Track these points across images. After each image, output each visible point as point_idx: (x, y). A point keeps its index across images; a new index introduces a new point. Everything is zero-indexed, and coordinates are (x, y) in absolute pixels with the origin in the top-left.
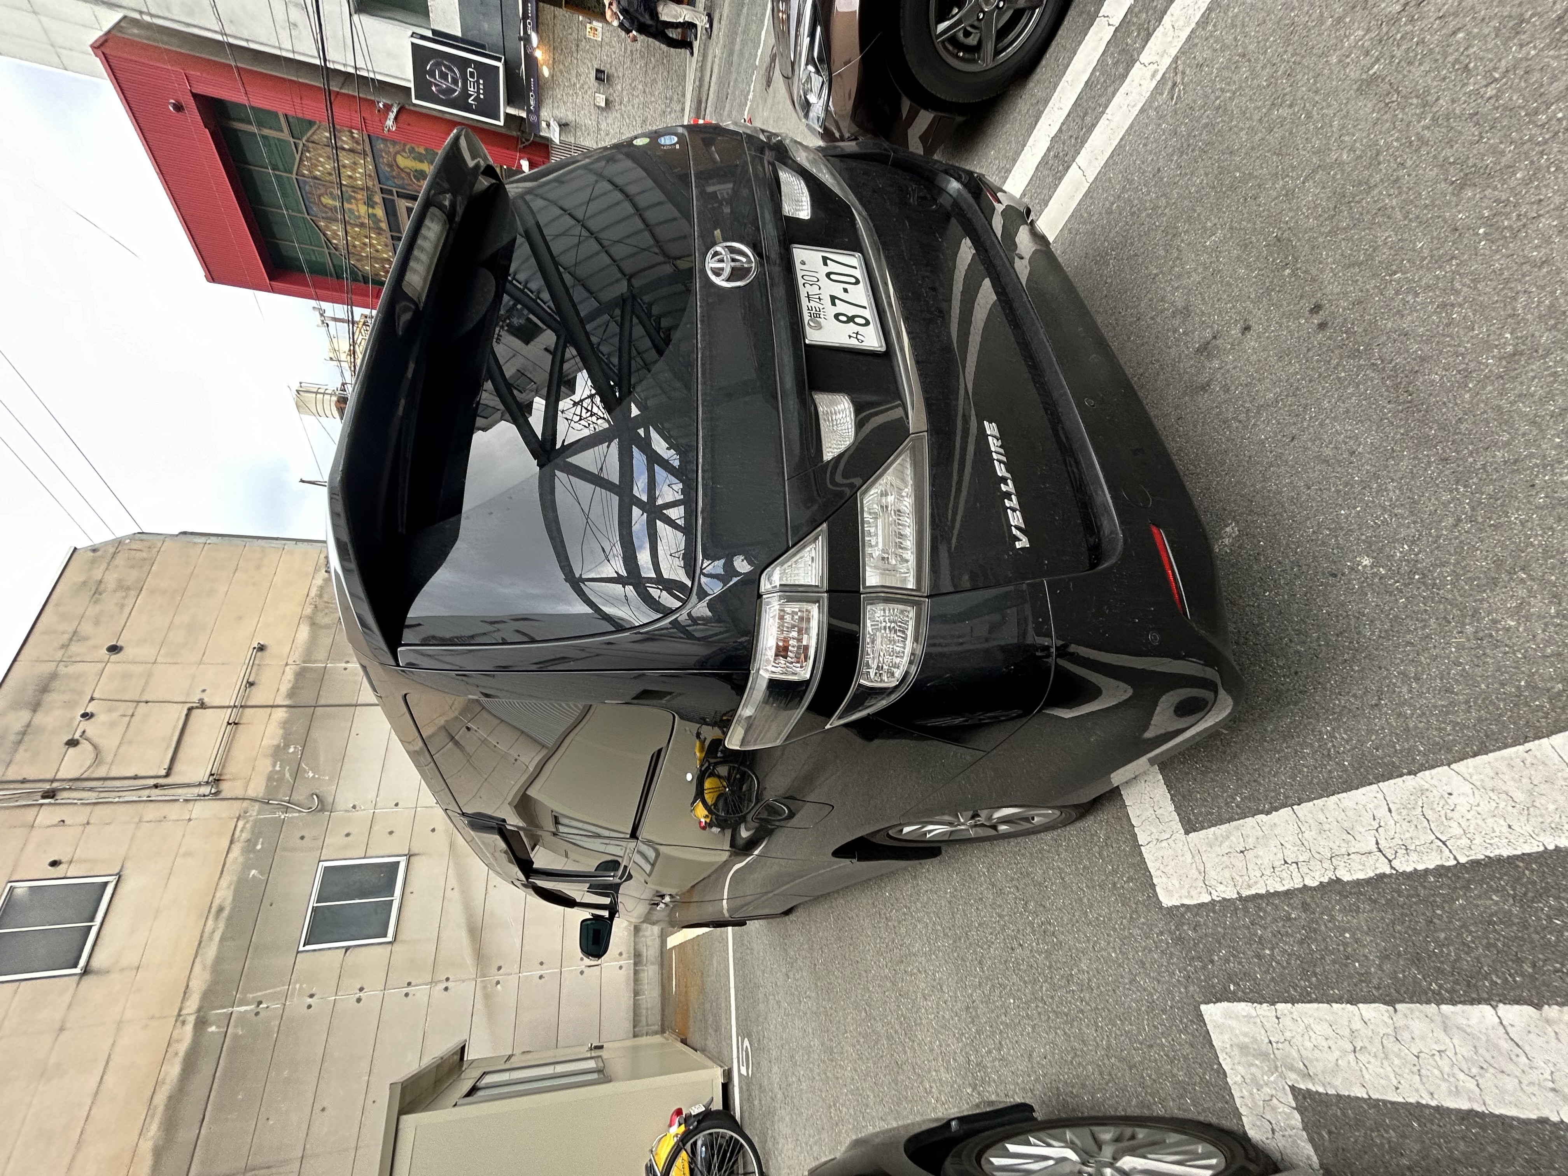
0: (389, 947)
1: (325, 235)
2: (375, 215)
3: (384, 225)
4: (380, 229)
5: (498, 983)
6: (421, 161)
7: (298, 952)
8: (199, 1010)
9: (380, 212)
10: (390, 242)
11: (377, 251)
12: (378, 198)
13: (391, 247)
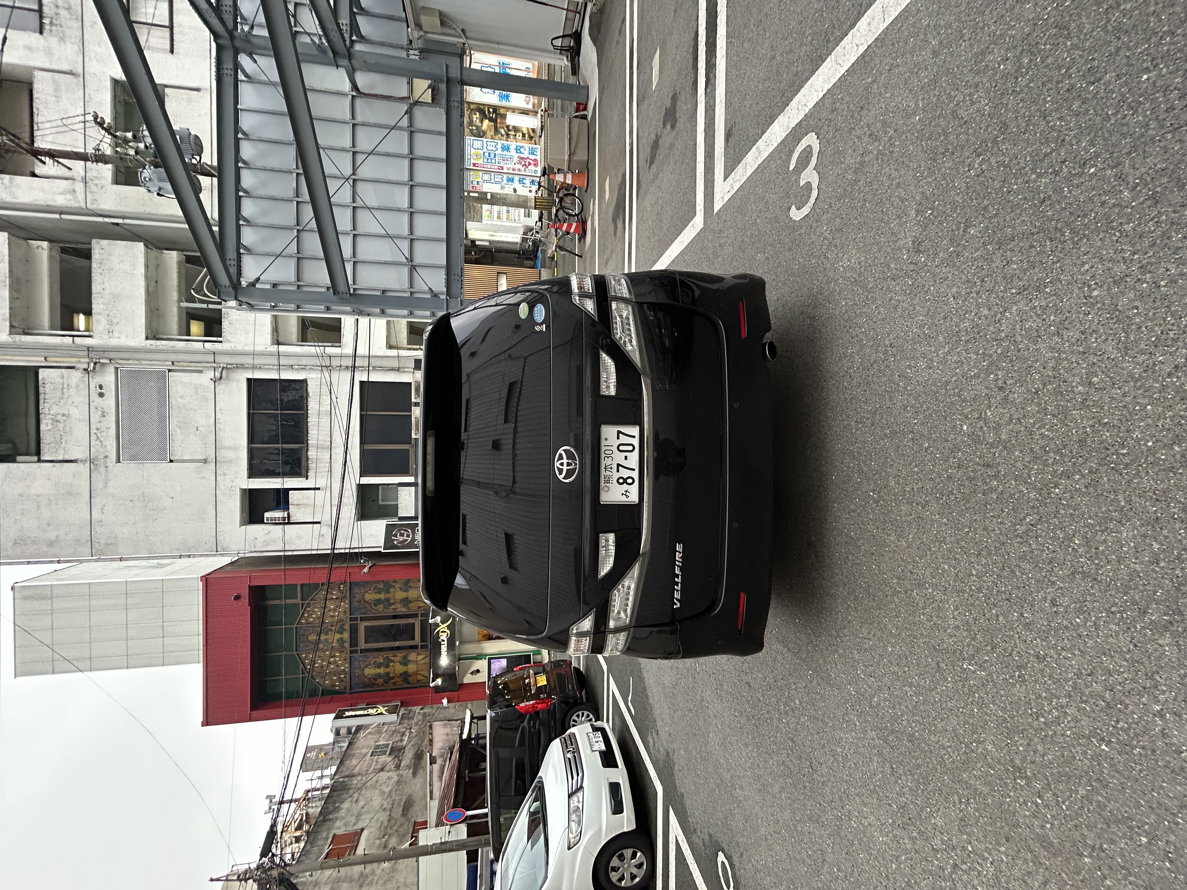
1: (303, 663)
2: (342, 638)
3: (347, 645)
4: (343, 647)
6: (380, 593)
9: (346, 636)
10: (348, 656)
11: (338, 666)
12: (347, 627)
13: (348, 660)
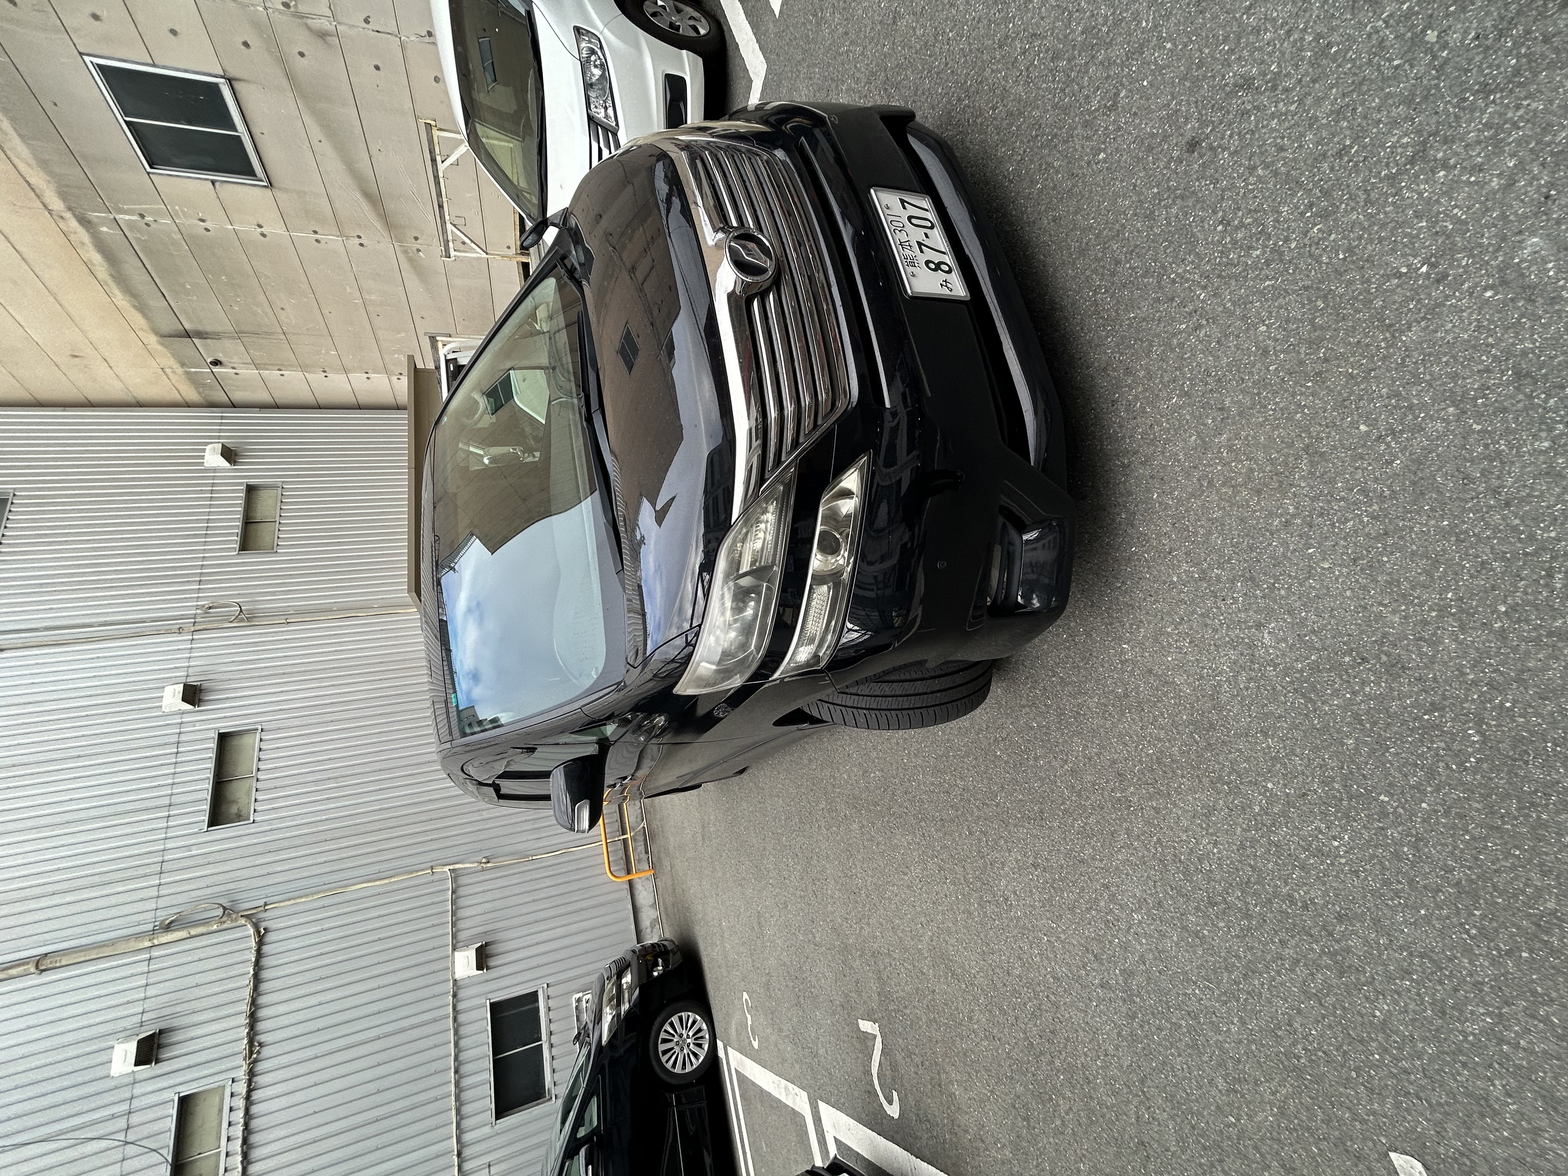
0: (268, 192)
5: (418, 250)
7: (148, 173)
8: (70, 209)
